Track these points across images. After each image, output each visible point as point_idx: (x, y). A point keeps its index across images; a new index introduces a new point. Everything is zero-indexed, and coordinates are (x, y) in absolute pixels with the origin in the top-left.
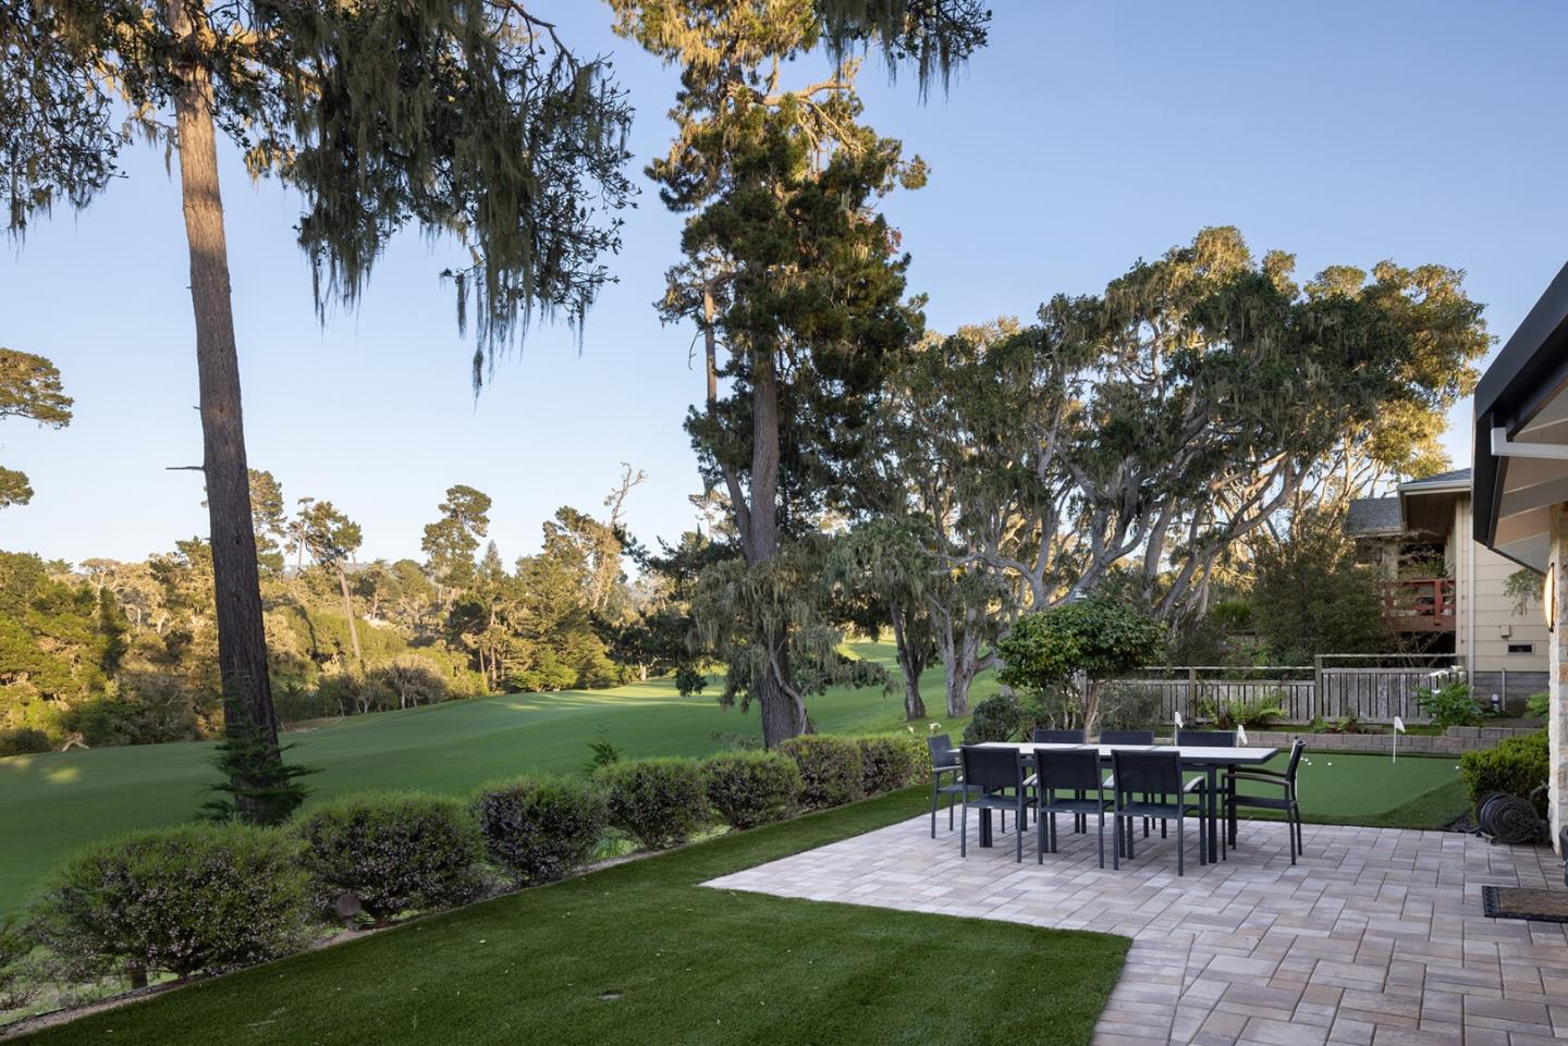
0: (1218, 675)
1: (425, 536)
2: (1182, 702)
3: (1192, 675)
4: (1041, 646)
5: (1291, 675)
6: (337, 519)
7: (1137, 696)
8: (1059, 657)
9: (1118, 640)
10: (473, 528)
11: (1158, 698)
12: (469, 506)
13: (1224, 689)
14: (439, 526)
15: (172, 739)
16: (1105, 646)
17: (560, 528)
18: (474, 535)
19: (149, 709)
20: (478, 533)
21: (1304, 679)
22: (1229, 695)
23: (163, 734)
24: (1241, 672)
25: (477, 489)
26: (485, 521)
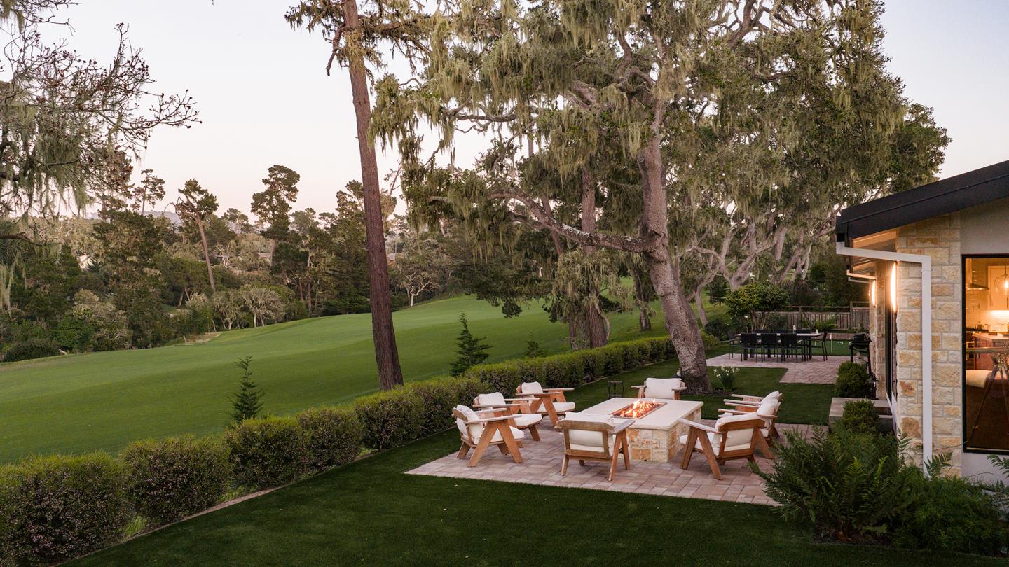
0: (811, 310)
1: (253, 201)
2: (796, 321)
3: (800, 310)
4: (744, 301)
5: (841, 310)
6: (201, 192)
7: (777, 319)
8: (751, 305)
9: (773, 299)
10: (287, 196)
11: (785, 319)
12: (285, 179)
13: (814, 315)
14: (263, 195)
15: (118, 347)
16: (768, 301)
17: (349, 196)
18: (287, 201)
19: (103, 327)
20: (291, 199)
21: (847, 312)
22: (815, 317)
23: (113, 343)
24: (820, 308)
25: (289, 167)
26: (296, 191)
